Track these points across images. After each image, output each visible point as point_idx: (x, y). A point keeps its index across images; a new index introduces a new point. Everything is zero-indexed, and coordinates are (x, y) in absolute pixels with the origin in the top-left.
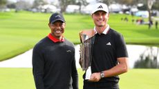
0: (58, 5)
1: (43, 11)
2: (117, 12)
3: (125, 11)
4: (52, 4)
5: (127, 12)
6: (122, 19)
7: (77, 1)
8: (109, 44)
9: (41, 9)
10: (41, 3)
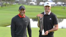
0: (36, 2)
1: (30, 4)
2: (60, 5)
3: (63, 5)
4: (34, 1)
5: (65, 6)
6: (62, 8)
7: (44, 1)
8: (51, 19)
9: (29, 3)
10: (29, 1)
